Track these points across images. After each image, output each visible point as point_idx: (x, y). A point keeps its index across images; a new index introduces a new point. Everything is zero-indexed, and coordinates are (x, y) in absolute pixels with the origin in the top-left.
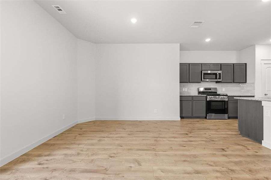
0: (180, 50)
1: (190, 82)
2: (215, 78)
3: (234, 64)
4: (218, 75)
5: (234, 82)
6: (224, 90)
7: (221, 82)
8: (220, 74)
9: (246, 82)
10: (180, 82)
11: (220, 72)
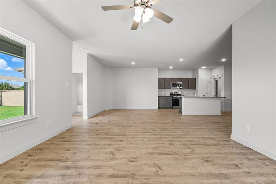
2: (178, 87)
3: (189, 79)
5: (189, 89)
6: (185, 93)
7: (182, 89)
9: (196, 89)
11: (181, 83)
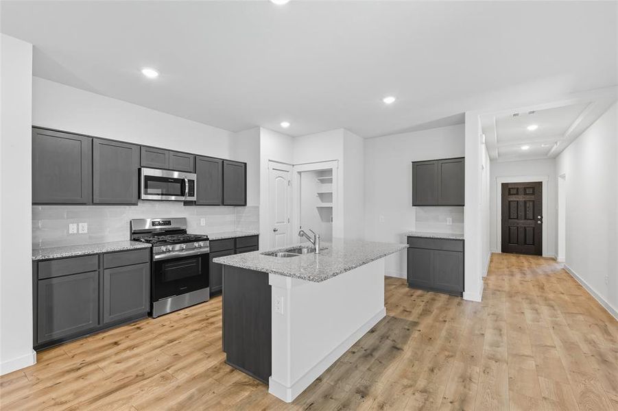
0: (33, 75)
1: (94, 204)
2: (180, 194)
3: (223, 161)
4: (187, 184)
5: (223, 205)
6: (203, 222)
7: (196, 205)
8: (191, 182)
9: (245, 204)
10: (33, 204)
11: (193, 177)
